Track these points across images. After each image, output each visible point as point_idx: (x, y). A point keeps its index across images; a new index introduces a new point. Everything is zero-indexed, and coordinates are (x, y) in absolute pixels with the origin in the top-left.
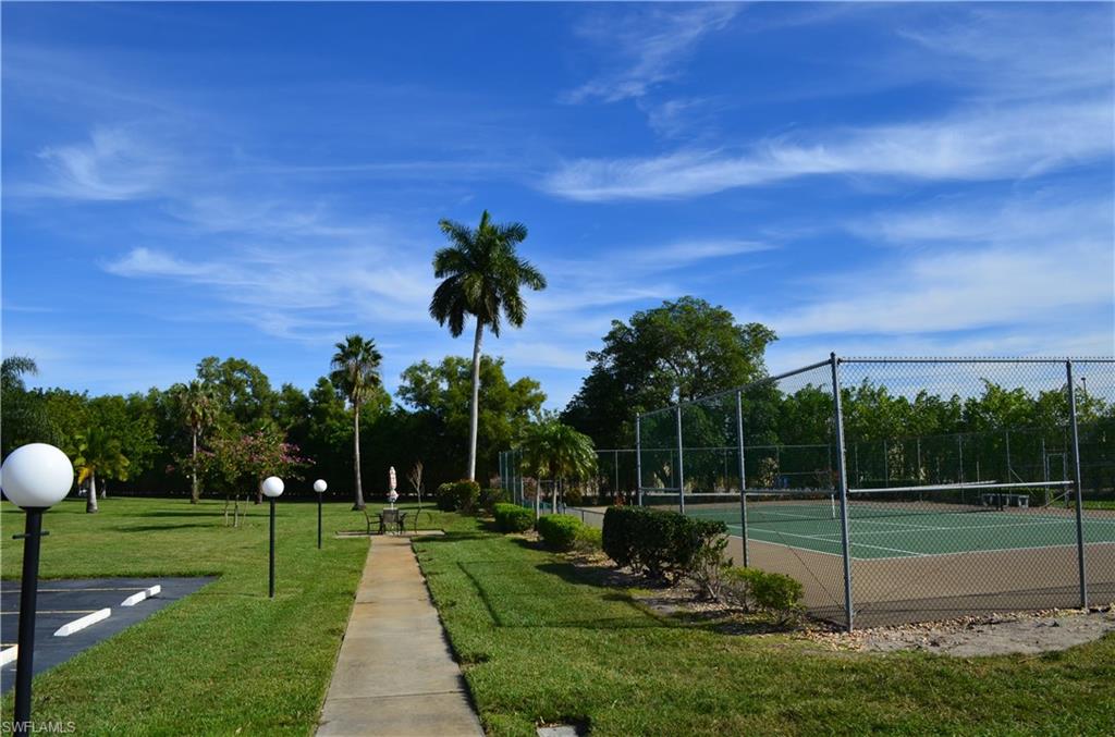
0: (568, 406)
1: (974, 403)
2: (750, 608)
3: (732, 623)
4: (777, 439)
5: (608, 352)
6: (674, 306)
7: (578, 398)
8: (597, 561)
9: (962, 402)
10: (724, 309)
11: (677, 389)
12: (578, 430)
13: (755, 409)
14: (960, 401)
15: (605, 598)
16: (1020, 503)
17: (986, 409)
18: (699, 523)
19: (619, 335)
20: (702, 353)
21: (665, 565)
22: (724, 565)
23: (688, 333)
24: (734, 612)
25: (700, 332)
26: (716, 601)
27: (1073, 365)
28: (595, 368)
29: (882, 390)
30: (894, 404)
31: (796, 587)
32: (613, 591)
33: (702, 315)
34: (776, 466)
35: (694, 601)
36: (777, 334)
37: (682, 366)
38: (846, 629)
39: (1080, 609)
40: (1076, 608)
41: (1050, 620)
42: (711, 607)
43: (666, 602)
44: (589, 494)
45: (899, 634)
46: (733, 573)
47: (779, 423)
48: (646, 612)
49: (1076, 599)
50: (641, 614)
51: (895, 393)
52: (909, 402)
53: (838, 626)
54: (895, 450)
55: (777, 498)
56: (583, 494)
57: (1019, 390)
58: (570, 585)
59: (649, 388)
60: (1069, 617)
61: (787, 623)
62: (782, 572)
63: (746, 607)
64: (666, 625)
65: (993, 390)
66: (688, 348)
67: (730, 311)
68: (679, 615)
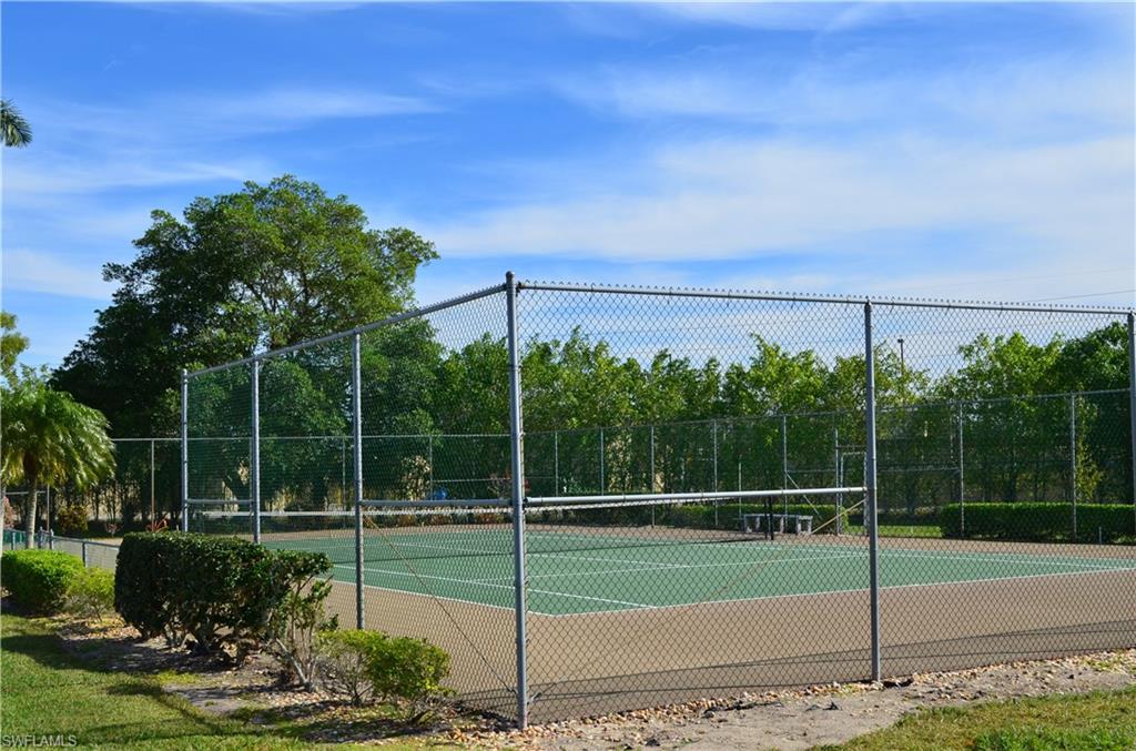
0: (67, 360)
1: (740, 373)
2: (363, 697)
3: (333, 723)
4: (431, 423)
5: (143, 265)
6: (264, 192)
7: (86, 346)
8: (105, 630)
9: (723, 370)
10: (350, 202)
11: (264, 335)
12: (78, 399)
13: (394, 373)
14: (720, 368)
15: (112, 691)
16: (799, 526)
17: (757, 383)
18: (282, 557)
19: (165, 236)
20: (310, 276)
21: (225, 631)
22: (323, 628)
23: (287, 240)
24: (336, 704)
25: (307, 238)
26: (308, 689)
27: (875, 310)
28: (120, 293)
29: (601, 347)
30: (619, 372)
31: (438, 659)
32: (127, 678)
33: (311, 210)
34: (428, 469)
35: (270, 690)
36: (437, 248)
37: (275, 296)
38: (517, 725)
39: (870, 682)
40: (864, 682)
41: (826, 701)
42: (299, 699)
43: (221, 694)
44: (103, 516)
45: (599, 730)
46: (336, 640)
47: (434, 396)
48: (183, 712)
49: (866, 669)
50: (175, 714)
51: (620, 353)
52: (643, 368)
53: (504, 721)
54: (617, 444)
55: (428, 520)
56: (93, 518)
57: (807, 354)
58: (48, 672)
59: (216, 332)
60: (854, 697)
61: (422, 719)
62: (416, 635)
63: (357, 696)
64: (217, 731)
65: (768, 353)
66: (285, 266)
67: (361, 206)
68: (243, 715)
